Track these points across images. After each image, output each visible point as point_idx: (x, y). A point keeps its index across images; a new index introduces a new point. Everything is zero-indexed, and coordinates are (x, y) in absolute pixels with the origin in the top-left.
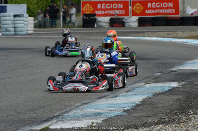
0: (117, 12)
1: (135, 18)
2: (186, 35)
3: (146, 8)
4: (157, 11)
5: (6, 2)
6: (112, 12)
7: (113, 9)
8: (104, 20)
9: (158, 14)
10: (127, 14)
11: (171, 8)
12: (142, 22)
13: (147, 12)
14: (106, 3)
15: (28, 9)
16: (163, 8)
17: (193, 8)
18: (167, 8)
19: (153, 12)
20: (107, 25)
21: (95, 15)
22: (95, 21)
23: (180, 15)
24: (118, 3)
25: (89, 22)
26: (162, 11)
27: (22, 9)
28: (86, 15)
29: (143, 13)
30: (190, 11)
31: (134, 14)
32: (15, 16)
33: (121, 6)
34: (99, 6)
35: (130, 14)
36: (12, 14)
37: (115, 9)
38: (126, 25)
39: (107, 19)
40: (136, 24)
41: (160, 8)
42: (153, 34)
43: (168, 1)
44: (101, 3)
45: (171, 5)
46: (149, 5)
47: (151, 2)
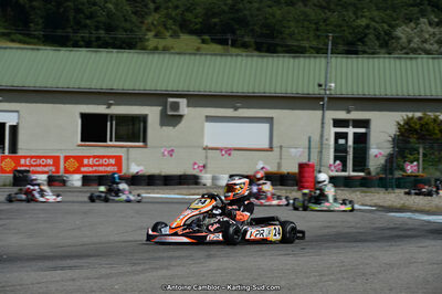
3: (82, 165)
4: (95, 168)
6: (39, 169)
7: (40, 165)
9: (95, 171)
11: (112, 165)
13: (83, 169)
14: (32, 157)
16: (103, 165)
17: (138, 165)
18: (108, 165)
19: (91, 169)
21: (29, 171)
23: (123, 174)
24: (46, 157)
26: (101, 169)
30: (134, 169)
31: (66, 171)
33: (50, 162)
37: (44, 166)
39: (44, 177)
40: (80, 182)
41: (99, 165)
43: (109, 157)
44: (25, 157)
45: (113, 161)
46: (86, 161)
47: (88, 157)
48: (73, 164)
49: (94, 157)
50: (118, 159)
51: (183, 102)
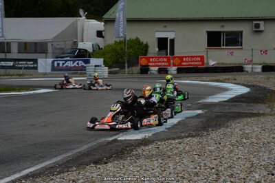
0: (163, 64)
1: (175, 68)
2: (208, 79)
3: (182, 61)
4: (189, 63)
5: (90, 57)
6: (160, 64)
7: (160, 62)
8: (154, 69)
9: (189, 65)
10: (169, 65)
11: (199, 61)
12: (180, 71)
13: (183, 64)
14: (156, 58)
15: (104, 61)
16: (194, 61)
17: (213, 61)
18: (196, 61)
19: (187, 64)
20: (156, 73)
21: (149, 66)
22: (148, 70)
23: (205, 66)
24: (163, 57)
25: (145, 70)
26: (193, 63)
27: (100, 61)
28: (143, 66)
29: (180, 64)
30: (212, 63)
31: (174, 65)
32: (96, 66)
33: (165, 60)
34: (151, 60)
35: (172, 65)
36: (94, 65)
37: (162, 62)
38: (169, 72)
40: (176, 72)
41: (191, 61)
42: (187, 78)
43: (197, 57)
44: (152, 58)
45: (199, 59)
46: (184, 59)
47: (186, 57)
48: (177, 61)
49: (189, 57)
50: (202, 58)
51: (262, 23)
